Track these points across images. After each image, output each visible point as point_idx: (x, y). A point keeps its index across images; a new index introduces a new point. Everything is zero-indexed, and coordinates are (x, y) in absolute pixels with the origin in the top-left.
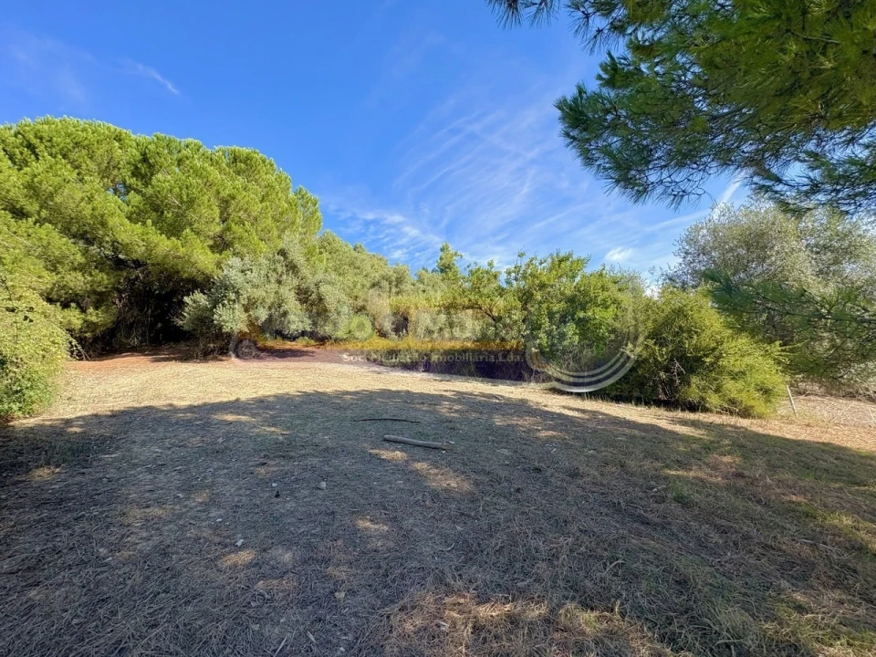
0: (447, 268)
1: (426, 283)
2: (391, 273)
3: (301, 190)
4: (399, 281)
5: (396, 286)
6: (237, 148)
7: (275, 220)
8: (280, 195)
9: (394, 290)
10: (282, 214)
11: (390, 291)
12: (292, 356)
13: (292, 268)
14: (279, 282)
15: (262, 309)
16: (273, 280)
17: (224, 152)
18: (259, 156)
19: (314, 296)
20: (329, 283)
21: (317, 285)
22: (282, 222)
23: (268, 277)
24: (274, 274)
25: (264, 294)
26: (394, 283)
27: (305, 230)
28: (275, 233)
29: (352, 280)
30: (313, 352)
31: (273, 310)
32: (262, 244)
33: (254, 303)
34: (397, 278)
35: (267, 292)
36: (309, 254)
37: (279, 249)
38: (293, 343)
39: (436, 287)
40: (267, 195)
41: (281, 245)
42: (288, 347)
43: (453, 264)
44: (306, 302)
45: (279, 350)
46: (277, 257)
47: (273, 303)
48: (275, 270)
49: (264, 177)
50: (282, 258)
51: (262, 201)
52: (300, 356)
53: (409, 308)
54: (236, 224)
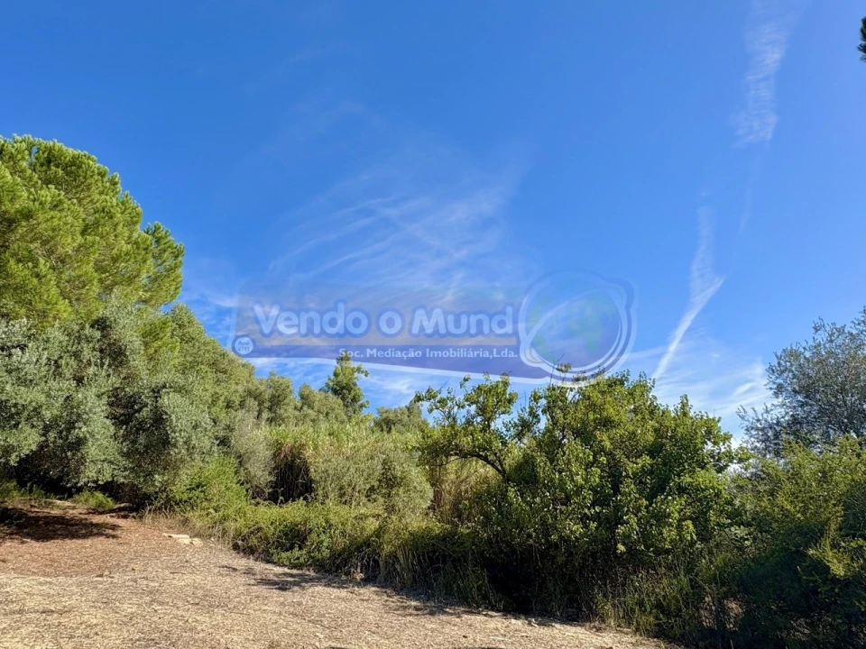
0: (343, 388)
1: (316, 408)
2: (262, 388)
3: (157, 229)
4: (276, 401)
5: (270, 409)
6: (58, 145)
7: (100, 268)
8: (120, 228)
9: (265, 415)
10: (115, 260)
11: (258, 417)
12: (64, 537)
13: (115, 355)
14: (79, 380)
15: (27, 429)
16: (68, 373)
17: (30, 147)
18: (95, 165)
19: (145, 412)
20: (180, 390)
21: (157, 392)
22: (112, 274)
23: (58, 366)
24: (73, 362)
25: (42, 398)
26: (267, 404)
27: (148, 295)
28: (96, 289)
29: (212, 391)
30: (114, 527)
31: (52, 435)
32: (63, 305)
33: (12, 416)
34: (273, 396)
35: (48, 396)
36: (151, 334)
37: (94, 317)
38: (67, 503)
39: (332, 415)
40: (97, 224)
41: (100, 313)
42: (55, 512)
43: (355, 384)
44: (127, 424)
45: (37, 519)
46: (88, 331)
47: (55, 420)
48: (76, 355)
49: (96, 197)
50: (98, 334)
51: (83, 233)
52: (85, 537)
53: (302, 446)
54: (19, 261)
